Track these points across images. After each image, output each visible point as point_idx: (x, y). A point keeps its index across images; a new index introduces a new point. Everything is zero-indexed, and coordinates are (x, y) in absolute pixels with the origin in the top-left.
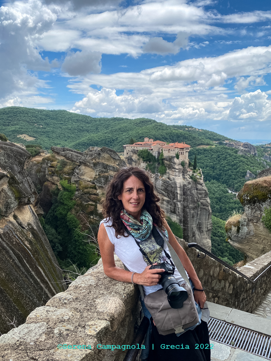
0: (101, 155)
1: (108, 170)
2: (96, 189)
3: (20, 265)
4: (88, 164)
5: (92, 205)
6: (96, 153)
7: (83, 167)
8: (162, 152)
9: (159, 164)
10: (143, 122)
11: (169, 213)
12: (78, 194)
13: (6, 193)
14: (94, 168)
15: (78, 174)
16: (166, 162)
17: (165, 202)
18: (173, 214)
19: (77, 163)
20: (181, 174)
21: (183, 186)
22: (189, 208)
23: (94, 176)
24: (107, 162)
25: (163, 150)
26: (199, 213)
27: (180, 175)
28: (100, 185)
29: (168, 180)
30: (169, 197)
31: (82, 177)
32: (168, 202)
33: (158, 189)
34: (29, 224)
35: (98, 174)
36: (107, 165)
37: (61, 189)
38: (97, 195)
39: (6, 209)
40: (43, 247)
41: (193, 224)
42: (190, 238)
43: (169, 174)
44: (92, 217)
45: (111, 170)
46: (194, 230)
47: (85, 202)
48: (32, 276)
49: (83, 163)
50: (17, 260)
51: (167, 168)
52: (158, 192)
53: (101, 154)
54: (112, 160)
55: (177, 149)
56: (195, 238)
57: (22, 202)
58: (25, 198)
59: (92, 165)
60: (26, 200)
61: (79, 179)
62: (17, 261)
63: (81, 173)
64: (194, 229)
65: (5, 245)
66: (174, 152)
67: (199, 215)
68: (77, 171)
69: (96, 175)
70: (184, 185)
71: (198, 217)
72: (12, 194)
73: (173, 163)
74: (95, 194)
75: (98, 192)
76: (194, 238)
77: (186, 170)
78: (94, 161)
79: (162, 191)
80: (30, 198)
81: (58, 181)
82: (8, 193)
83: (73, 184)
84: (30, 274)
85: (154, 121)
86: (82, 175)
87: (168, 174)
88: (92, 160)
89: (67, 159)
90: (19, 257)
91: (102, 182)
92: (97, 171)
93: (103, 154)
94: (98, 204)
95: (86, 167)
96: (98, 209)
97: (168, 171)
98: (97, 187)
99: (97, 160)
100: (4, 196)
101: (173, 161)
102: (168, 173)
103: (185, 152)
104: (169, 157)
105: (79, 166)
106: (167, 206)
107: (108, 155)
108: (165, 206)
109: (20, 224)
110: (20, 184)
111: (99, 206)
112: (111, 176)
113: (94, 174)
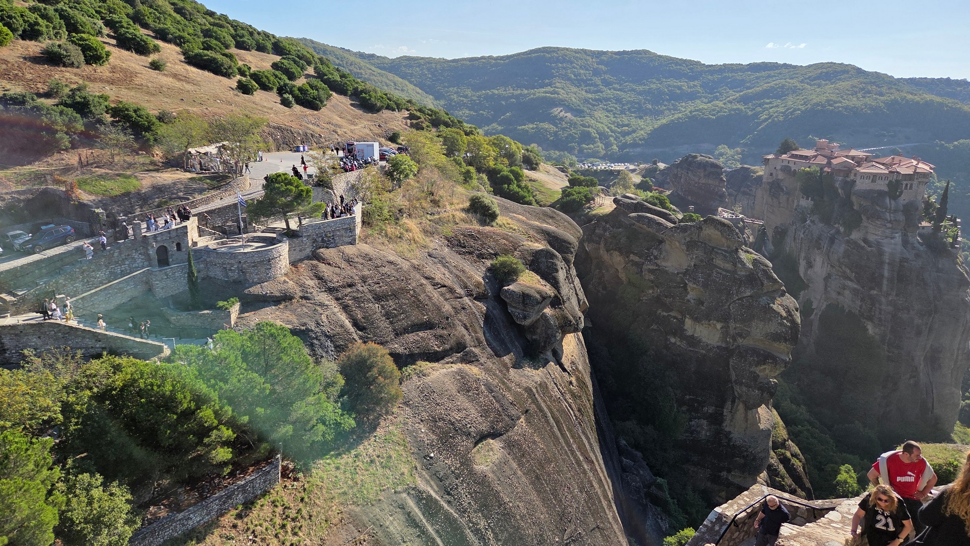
0: (704, 231)
1: (714, 260)
2: (686, 290)
4: (678, 244)
5: (675, 318)
6: (694, 226)
7: (666, 246)
8: (855, 181)
9: (844, 205)
13: (546, 321)
14: (687, 253)
15: (656, 258)
16: (862, 202)
17: (847, 292)
20: (900, 234)
21: (901, 262)
23: (685, 267)
25: (859, 177)
26: (935, 326)
27: (897, 235)
28: (695, 286)
29: (863, 244)
30: (858, 283)
31: (664, 264)
32: (855, 292)
33: (835, 261)
35: (693, 264)
36: (713, 250)
37: (624, 281)
41: (915, 351)
43: (867, 232)
44: (673, 340)
46: (916, 364)
47: (663, 311)
48: (573, 453)
49: (668, 240)
50: (556, 428)
51: (864, 218)
53: (704, 228)
55: (894, 175)
56: (915, 381)
57: (565, 331)
61: (657, 268)
63: (662, 256)
64: (916, 361)
68: (655, 252)
69: (690, 266)
70: (903, 260)
71: (933, 336)
73: (881, 208)
75: (689, 297)
76: (912, 381)
77: (915, 224)
78: (688, 240)
79: (843, 267)
83: (646, 275)
84: (571, 450)
86: (664, 260)
87: (864, 232)
88: (685, 239)
91: (699, 281)
92: (692, 258)
93: (708, 229)
94: (687, 318)
96: (685, 326)
97: (865, 223)
98: (689, 289)
99: (695, 239)
101: (880, 204)
102: (865, 228)
103: (915, 182)
105: (660, 243)
107: (717, 232)
109: (560, 364)
111: (688, 323)
112: (716, 271)
113: (686, 263)
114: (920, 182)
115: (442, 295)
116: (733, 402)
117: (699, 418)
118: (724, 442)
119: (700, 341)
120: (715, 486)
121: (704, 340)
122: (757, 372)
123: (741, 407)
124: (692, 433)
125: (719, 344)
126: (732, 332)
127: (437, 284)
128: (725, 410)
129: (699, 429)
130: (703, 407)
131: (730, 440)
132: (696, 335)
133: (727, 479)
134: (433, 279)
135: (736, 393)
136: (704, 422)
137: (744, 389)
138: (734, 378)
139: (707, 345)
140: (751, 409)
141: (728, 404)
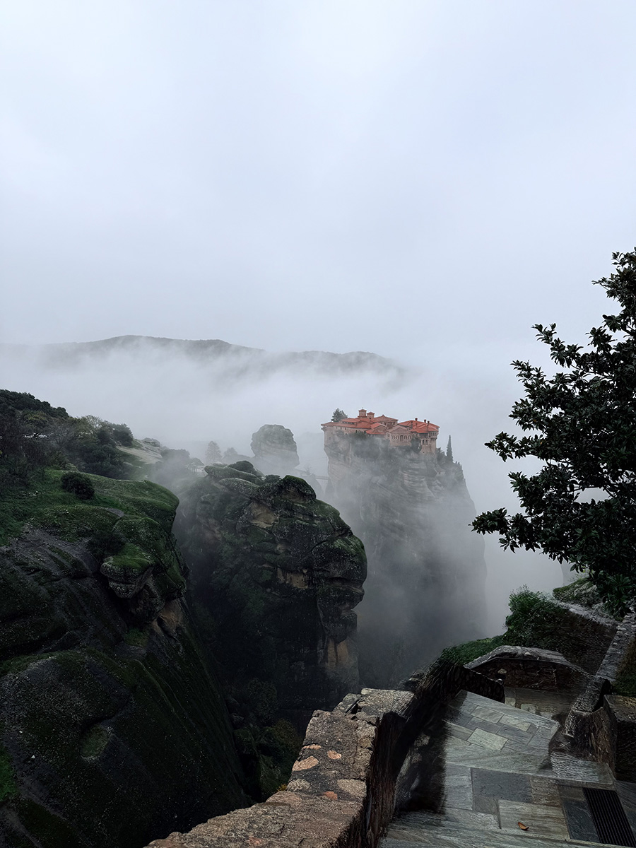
1: (295, 514)
4: (264, 503)
5: (269, 569)
6: (275, 487)
7: (254, 506)
14: (273, 509)
15: (247, 516)
19: (247, 497)
20: (425, 479)
23: (272, 522)
24: (293, 499)
25: (391, 437)
28: (282, 537)
29: (401, 489)
31: (254, 522)
34: (178, 629)
35: (278, 518)
36: (293, 504)
37: (221, 540)
38: (277, 554)
39: (149, 614)
44: (268, 590)
45: (299, 513)
47: (258, 564)
49: (255, 499)
53: (284, 487)
54: (301, 495)
55: (415, 434)
59: (269, 504)
61: (249, 525)
62: (166, 699)
63: (252, 515)
65: (151, 677)
68: (246, 511)
69: (276, 521)
72: (158, 590)
74: (273, 552)
75: (278, 548)
77: (434, 470)
78: (272, 498)
82: (153, 590)
86: (253, 518)
87: (401, 479)
88: (270, 497)
91: (284, 533)
92: (277, 514)
93: (287, 487)
94: (279, 569)
95: (260, 506)
96: (278, 576)
97: (400, 473)
98: (277, 541)
100: (146, 596)
102: (401, 476)
104: (402, 449)
105: (250, 503)
107: (295, 489)
109: (166, 632)
110: (168, 568)
111: (280, 572)
113: (273, 518)
114: (432, 439)
115: (36, 579)
116: (324, 640)
118: (321, 678)
119: (291, 587)
121: (294, 585)
123: (331, 644)
125: (307, 588)
126: (316, 574)
127: (31, 568)
128: (318, 648)
129: (298, 671)
131: (325, 675)
132: (287, 582)
134: (25, 564)
135: (325, 631)
136: (302, 663)
137: (331, 625)
138: (321, 616)
139: (298, 590)
140: (339, 643)
141: (320, 642)
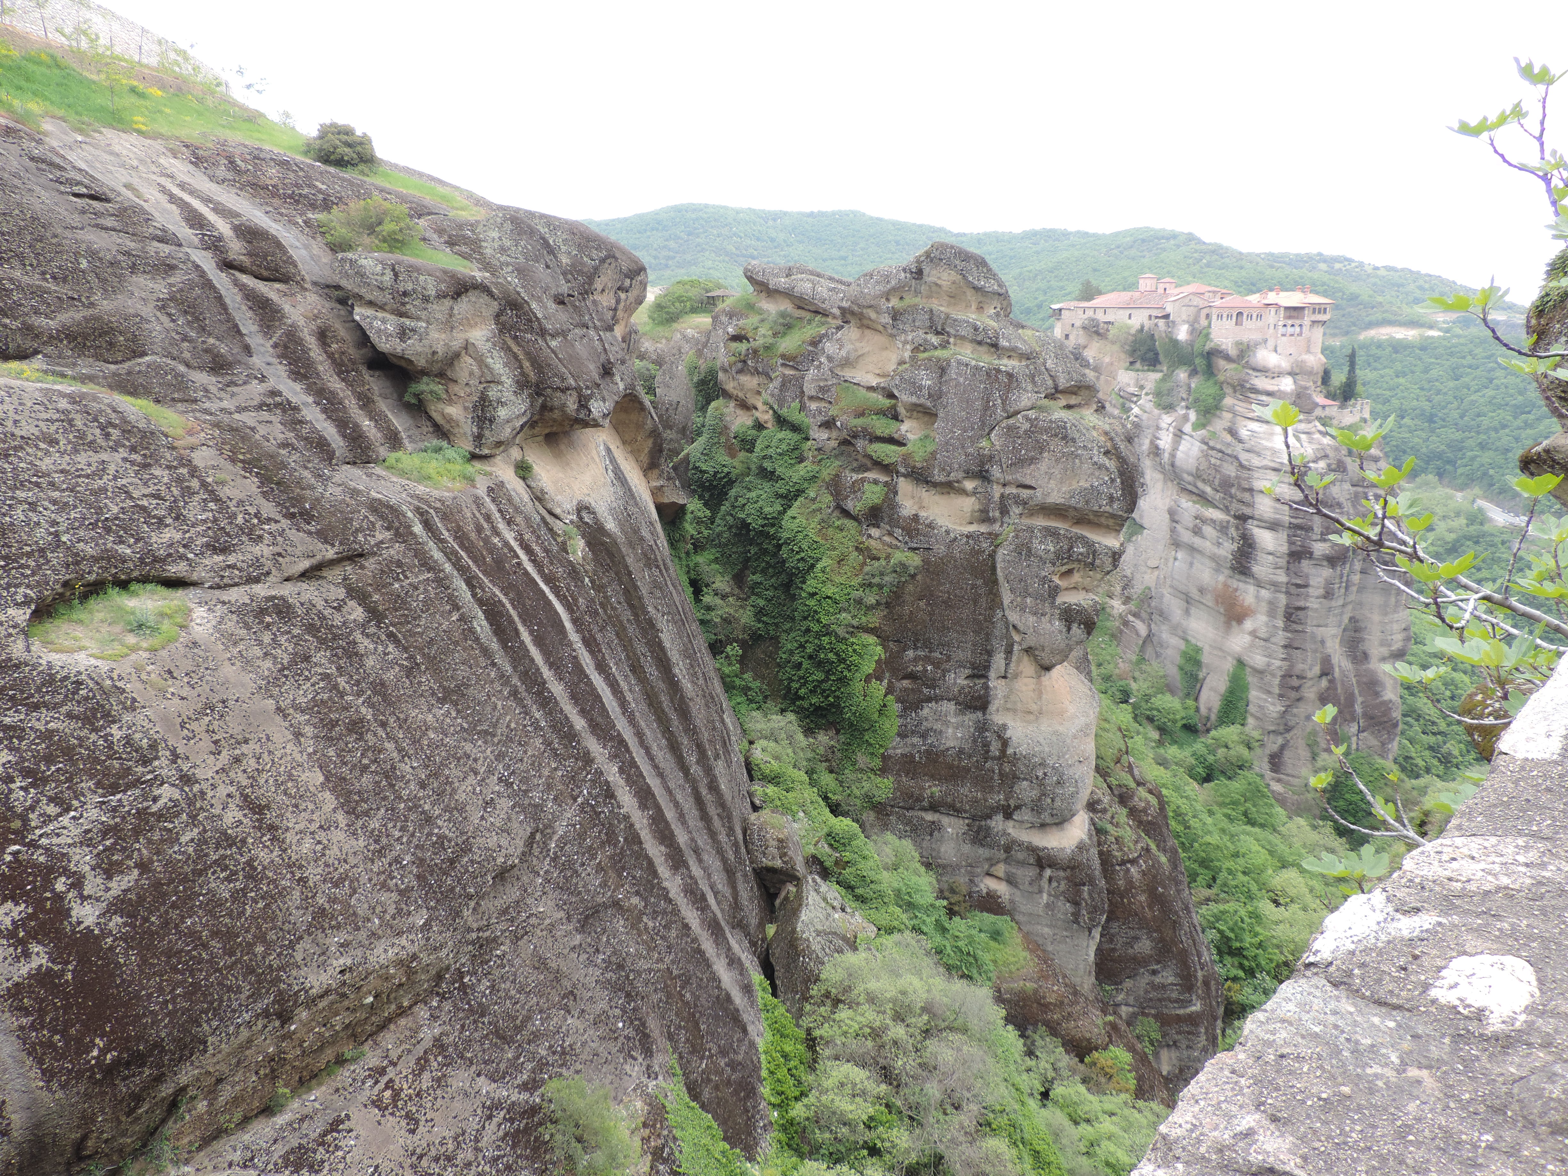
0: (926, 278)
1: (952, 340)
2: (896, 417)
3: (495, 646)
4: (873, 315)
5: (876, 482)
6: (904, 270)
7: (851, 333)
8: (1209, 326)
9: (1194, 373)
10: (1143, 241)
11: (1227, 572)
12: (829, 439)
13: (480, 361)
14: (894, 331)
15: (830, 359)
16: (1222, 363)
17: (1208, 530)
18: (1243, 578)
19: (835, 317)
22: (1310, 558)
23: (891, 367)
24: (948, 306)
25: (1214, 317)
26: (1356, 578)
28: (914, 399)
29: (1229, 438)
30: (1226, 510)
31: (848, 374)
32: (1223, 528)
33: (1185, 476)
34: (582, 508)
35: (907, 355)
36: (948, 317)
37: (769, 425)
38: (900, 443)
39: (481, 428)
40: (632, 606)
41: (1326, 626)
42: (1310, 683)
43: (1235, 414)
44: (875, 532)
45: (963, 338)
46: (1329, 651)
47: (853, 470)
48: (546, 701)
49: (853, 313)
50: (484, 623)
51: (1228, 390)
52: (1184, 489)
53: (925, 272)
54: (970, 293)
55: (1273, 311)
56: (1330, 681)
57: (552, 409)
58: (564, 390)
59: (886, 319)
60: (572, 404)
61: (835, 381)
62: (481, 625)
63: (843, 353)
64: (1329, 644)
65: (437, 555)
66: (1260, 324)
67: (1355, 589)
68: (829, 347)
69: (901, 363)
71: (1352, 597)
72: (506, 365)
73: (1254, 369)
74: (891, 440)
75: (904, 427)
76: (1324, 683)
77: (1309, 397)
78: (894, 302)
79: (1200, 485)
80: (590, 397)
81: (759, 393)
82: (490, 360)
83: (811, 398)
84: (539, 693)
85: (1191, 238)
86: (847, 363)
87: (1227, 416)
88: (888, 300)
89: (799, 308)
90: (494, 613)
91: (920, 388)
92: (905, 342)
93: (934, 272)
94: (901, 479)
95: (867, 332)
96: (899, 498)
97: (1228, 401)
98: (902, 410)
99: (910, 300)
100: (471, 374)
101: (1253, 361)
102: (1231, 410)
103: (1307, 321)
104: (1238, 344)
105: (839, 328)
106: (1219, 544)
107: (954, 276)
108: (1208, 544)
110: (553, 336)
111: (904, 486)
112: (959, 363)
113: (894, 358)
114: (1314, 322)
116: (1009, 652)
117: (937, 699)
118: (995, 748)
119: (931, 526)
120: (981, 851)
121: (940, 521)
122: (1056, 579)
123: (1027, 667)
124: (924, 736)
125: (972, 528)
126: (997, 491)
128: (992, 674)
129: (938, 726)
130: (945, 672)
131: (1005, 743)
132: (923, 514)
133: (1005, 833)
135: (1014, 634)
136: (948, 707)
137: (1032, 619)
138: (1007, 598)
139: (948, 532)
140: (1048, 668)
141: (998, 661)
